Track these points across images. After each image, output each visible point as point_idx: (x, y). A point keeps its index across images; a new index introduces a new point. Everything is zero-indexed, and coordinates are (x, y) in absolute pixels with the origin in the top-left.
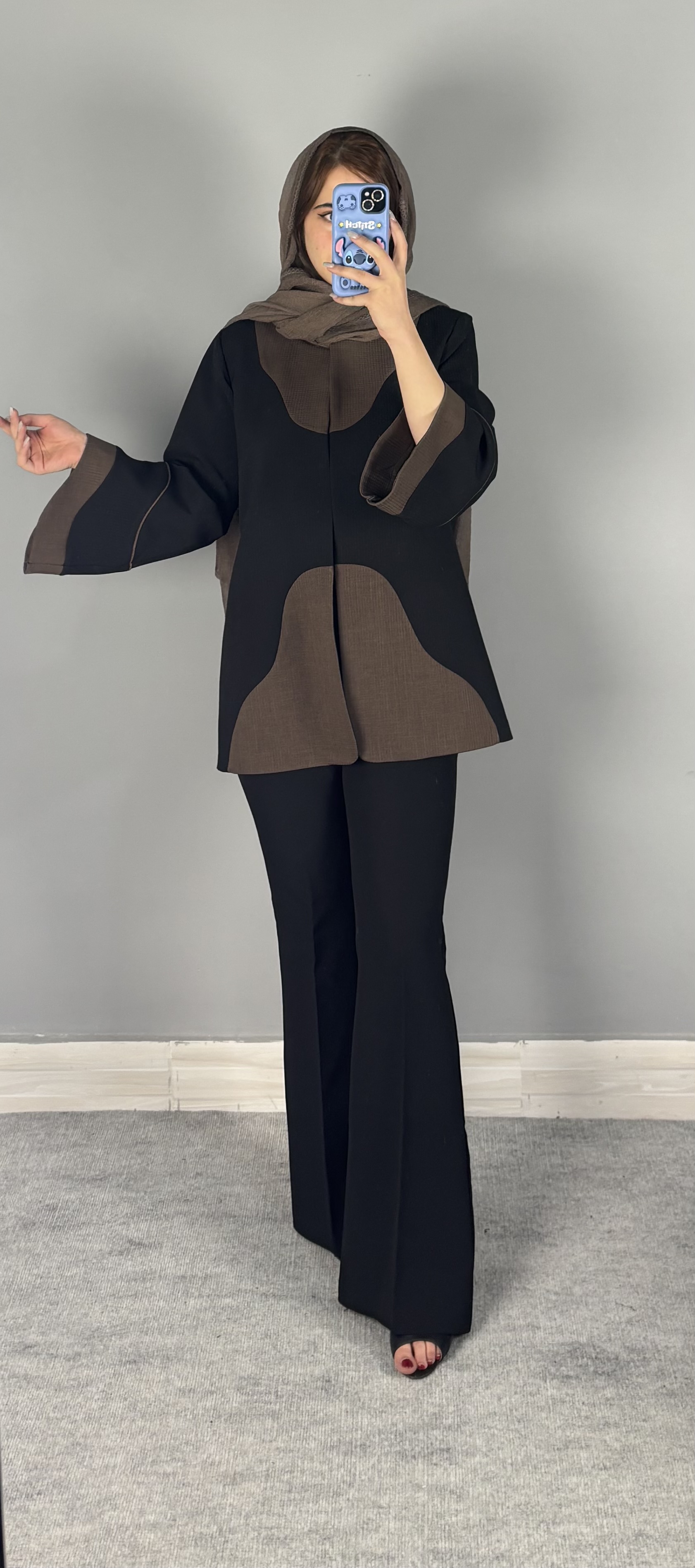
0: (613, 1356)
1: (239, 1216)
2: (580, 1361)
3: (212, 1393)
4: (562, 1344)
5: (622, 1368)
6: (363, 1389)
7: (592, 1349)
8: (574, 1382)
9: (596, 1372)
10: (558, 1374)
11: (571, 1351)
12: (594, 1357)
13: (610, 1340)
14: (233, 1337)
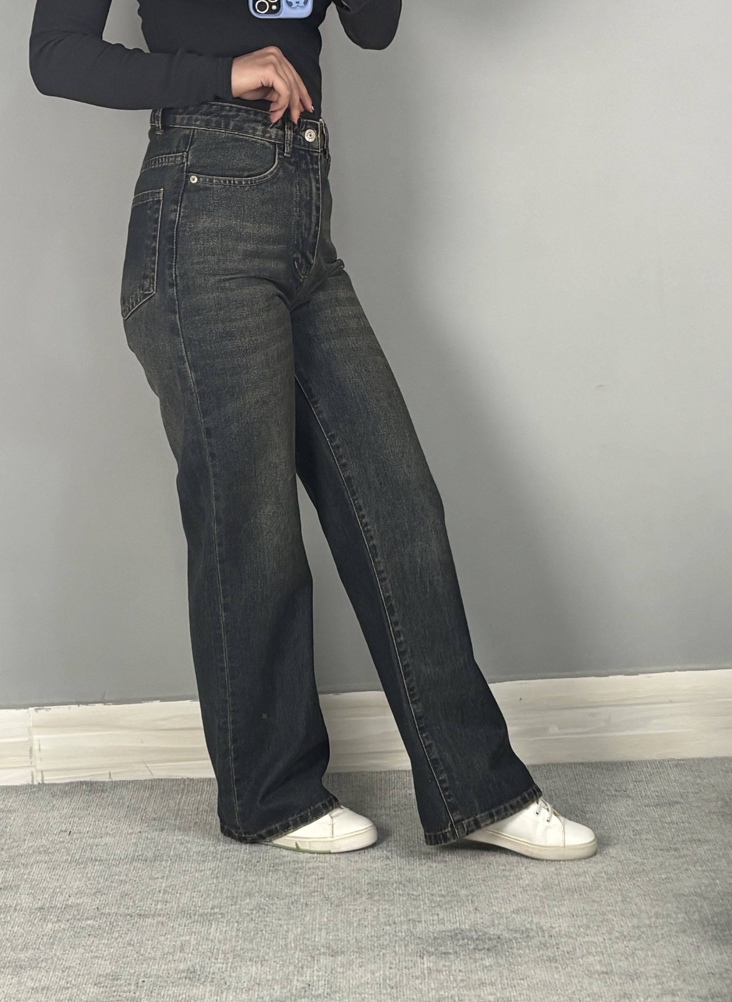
0: (495, 937)
1: (106, 860)
2: (461, 942)
3: (68, 988)
4: (443, 931)
5: (503, 944)
6: (230, 976)
7: (474, 933)
8: (452, 957)
9: (474, 949)
10: (437, 952)
11: (451, 936)
12: (475, 937)
13: (494, 925)
14: (92, 948)
